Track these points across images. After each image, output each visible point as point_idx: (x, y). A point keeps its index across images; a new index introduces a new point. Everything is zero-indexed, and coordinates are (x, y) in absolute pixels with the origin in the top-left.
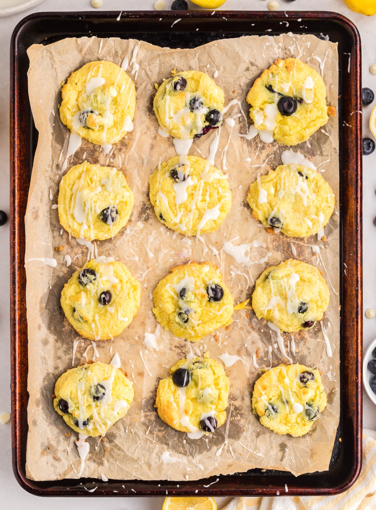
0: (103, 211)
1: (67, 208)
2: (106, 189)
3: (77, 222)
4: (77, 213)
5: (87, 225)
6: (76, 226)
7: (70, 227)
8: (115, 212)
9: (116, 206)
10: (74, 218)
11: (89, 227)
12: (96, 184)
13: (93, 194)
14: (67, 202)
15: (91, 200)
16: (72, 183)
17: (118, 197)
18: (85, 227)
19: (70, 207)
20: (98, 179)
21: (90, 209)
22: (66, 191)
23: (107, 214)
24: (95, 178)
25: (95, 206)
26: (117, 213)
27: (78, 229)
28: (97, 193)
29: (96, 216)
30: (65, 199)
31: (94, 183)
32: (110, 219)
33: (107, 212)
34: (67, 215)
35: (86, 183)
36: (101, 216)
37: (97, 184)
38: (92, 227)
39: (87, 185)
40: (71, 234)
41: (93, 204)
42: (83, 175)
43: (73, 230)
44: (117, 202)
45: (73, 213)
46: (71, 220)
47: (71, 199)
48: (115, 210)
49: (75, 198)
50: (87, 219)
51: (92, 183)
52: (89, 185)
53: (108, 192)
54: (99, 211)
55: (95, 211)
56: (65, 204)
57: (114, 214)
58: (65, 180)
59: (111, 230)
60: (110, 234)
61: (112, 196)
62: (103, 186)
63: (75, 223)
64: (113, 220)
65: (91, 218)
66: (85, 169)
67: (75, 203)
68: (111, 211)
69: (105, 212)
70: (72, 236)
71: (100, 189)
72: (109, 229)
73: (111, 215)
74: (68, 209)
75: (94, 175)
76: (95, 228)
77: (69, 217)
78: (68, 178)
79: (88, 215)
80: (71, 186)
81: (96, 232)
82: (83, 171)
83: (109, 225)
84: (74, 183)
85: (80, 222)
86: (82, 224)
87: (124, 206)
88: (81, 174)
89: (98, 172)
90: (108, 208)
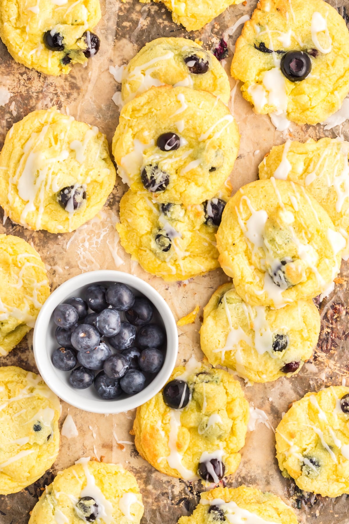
0: (63, 190)
1: (10, 173)
2: (75, 158)
3: (20, 198)
4: (23, 183)
5: (35, 206)
6: (17, 203)
7: (8, 203)
8: (81, 195)
9: (85, 186)
10: (17, 190)
11: (37, 209)
12: (62, 146)
13: (54, 160)
14: (12, 165)
15: (50, 169)
16: (26, 136)
17: (91, 173)
18: (31, 207)
19: (14, 173)
20: (66, 140)
21: (44, 183)
22: (13, 148)
23: (69, 195)
24: (62, 136)
25: (52, 180)
26: (84, 197)
27: (19, 209)
28: (61, 160)
29: (51, 195)
30: (10, 159)
31: (59, 143)
32: (71, 204)
33: (70, 192)
34: (8, 183)
35: (47, 142)
36: (58, 196)
37: (64, 147)
38: (42, 210)
39: (48, 146)
40: (8, 213)
41: (50, 176)
42: (45, 129)
43: (12, 209)
44: (89, 180)
45: (17, 182)
46: (12, 192)
47: (19, 161)
48: (81, 191)
49: (25, 161)
50: (37, 196)
51: (56, 142)
52: (51, 146)
53: (78, 162)
54: (57, 189)
55: (51, 188)
56: (8, 166)
57: (79, 198)
58: (17, 130)
59: (70, 221)
60: (66, 226)
61: (83, 170)
62: (72, 151)
63: (17, 199)
64: (75, 207)
65: (42, 196)
66: (50, 120)
67: (23, 169)
68: (76, 193)
69: (66, 191)
70: (8, 218)
71: (66, 154)
72: (67, 219)
73: (74, 198)
74: (11, 175)
75: (61, 131)
76: (46, 212)
77: (10, 187)
78: (21, 127)
79: (39, 190)
80: (23, 141)
81: (46, 218)
82: (46, 122)
83: (68, 212)
84: (30, 137)
85: (26, 199)
86: (28, 202)
87: (98, 188)
88: (43, 125)
89: (69, 128)
90: (72, 187)
